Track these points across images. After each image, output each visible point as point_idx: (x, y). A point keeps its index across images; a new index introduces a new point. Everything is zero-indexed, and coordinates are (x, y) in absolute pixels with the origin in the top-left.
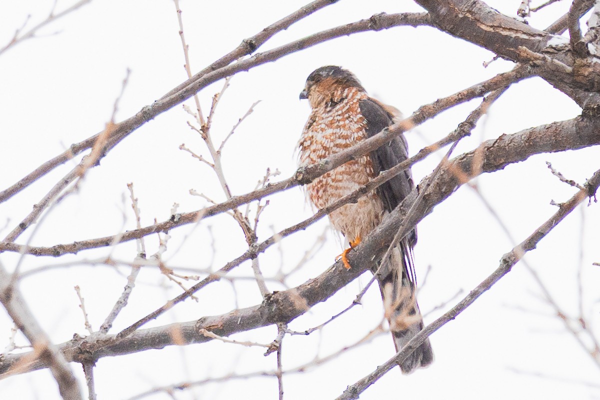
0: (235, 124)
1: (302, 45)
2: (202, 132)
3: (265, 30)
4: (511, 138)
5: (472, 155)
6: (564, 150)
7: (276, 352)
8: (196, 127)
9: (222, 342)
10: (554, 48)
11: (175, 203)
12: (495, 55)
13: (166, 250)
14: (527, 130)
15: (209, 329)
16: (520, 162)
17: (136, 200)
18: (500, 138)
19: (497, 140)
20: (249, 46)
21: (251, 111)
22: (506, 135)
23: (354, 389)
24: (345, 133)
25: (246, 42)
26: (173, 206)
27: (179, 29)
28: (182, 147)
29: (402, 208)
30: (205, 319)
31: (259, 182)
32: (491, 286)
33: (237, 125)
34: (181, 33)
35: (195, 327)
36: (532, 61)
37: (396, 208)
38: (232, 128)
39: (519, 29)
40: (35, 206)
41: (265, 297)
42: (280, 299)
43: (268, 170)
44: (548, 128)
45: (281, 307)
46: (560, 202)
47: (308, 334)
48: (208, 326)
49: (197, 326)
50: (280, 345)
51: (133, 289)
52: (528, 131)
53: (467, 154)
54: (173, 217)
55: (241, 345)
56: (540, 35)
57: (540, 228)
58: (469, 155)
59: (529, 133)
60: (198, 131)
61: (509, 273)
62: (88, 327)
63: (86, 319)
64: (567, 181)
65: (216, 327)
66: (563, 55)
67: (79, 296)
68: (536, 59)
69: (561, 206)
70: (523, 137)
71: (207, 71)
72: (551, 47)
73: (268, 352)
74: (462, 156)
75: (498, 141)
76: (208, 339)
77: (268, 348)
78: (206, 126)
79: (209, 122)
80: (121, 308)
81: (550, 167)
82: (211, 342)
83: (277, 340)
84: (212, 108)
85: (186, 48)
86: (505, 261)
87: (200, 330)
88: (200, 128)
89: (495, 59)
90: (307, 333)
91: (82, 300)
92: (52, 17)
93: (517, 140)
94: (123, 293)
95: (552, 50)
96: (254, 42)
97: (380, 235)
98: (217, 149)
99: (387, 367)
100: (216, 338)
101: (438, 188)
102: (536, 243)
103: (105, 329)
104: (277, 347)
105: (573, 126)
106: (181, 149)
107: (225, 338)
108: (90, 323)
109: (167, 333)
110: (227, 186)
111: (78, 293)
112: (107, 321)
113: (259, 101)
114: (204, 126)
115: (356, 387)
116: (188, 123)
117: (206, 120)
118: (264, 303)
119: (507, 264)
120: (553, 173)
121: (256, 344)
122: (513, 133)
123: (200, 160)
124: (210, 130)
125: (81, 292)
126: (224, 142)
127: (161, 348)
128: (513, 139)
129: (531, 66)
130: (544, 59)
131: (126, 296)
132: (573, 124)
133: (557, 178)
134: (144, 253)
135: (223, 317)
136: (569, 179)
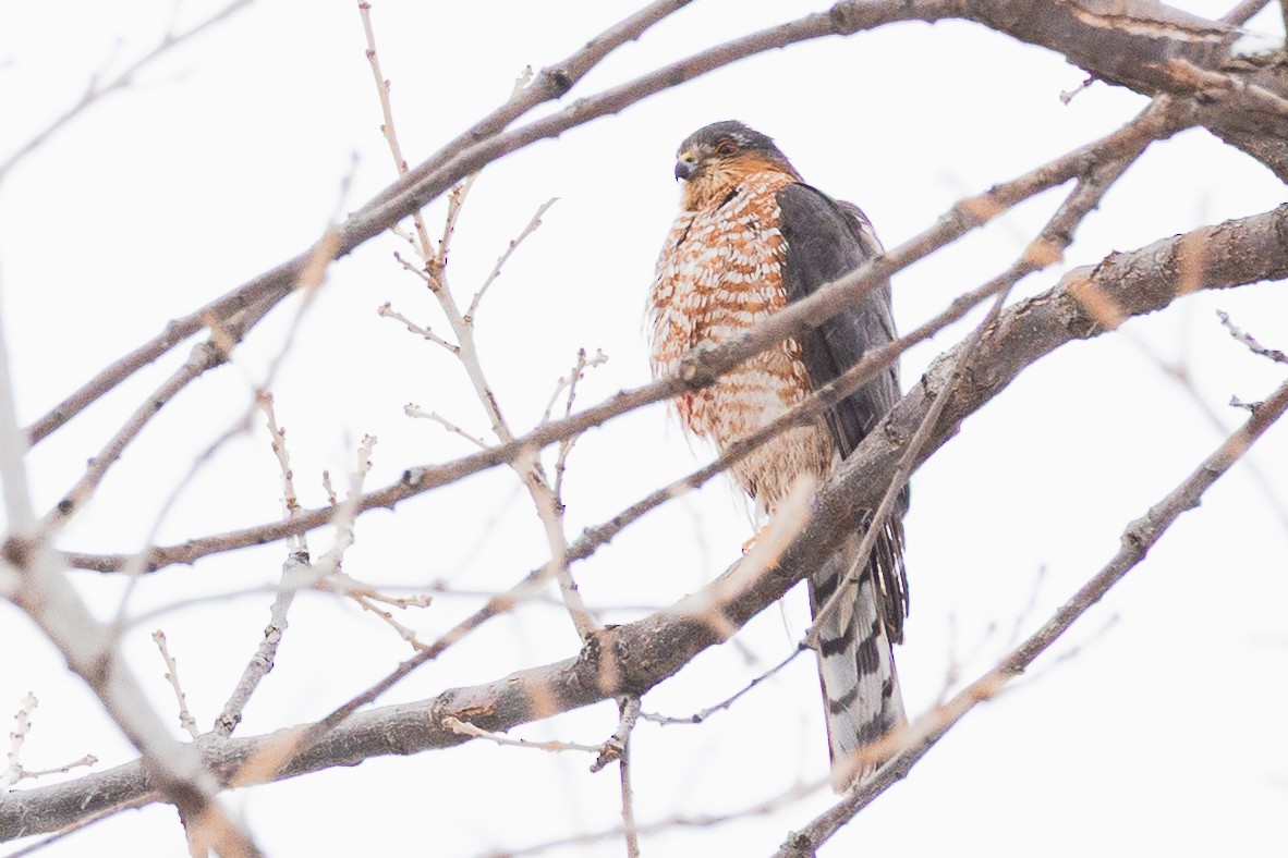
0: (503, 254)
1: (677, 76)
2: (427, 275)
3: (590, 45)
4: (1131, 261)
5: (1045, 302)
6: (1255, 282)
7: (618, 761)
8: (414, 264)
9: (495, 743)
10: (1249, 60)
11: (367, 436)
12: (1087, 76)
13: (352, 542)
14: (1167, 239)
15: (463, 717)
16: (1154, 313)
17: (282, 433)
18: (1107, 262)
19: (1100, 265)
20: (554, 83)
21: (537, 222)
22: (1118, 253)
23: (803, 838)
24: (742, 259)
25: (550, 75)
26: (363, 442)
27: (366, 46)
28: (385, 309)
29: (889, 427)
30: (452, 695)
31: (562, 380)
32: (1102, 594)
33: (507, 255)
34: (371, 54)
35: (429, 712)
36: (1201, 90)
37: (876, 427)
38: (496, 263)
39: (1168, 21)
40: (91, 462)
41: (586, 638)
42: (621, 641)
43: (582, 353)
44: (1213, 235)
45: (624, 662)
46: (1253, 400)
47: (700, 720)
48: (460, 710)
49: (436, 711)
50: (626, 746)
51: (285, 633)
52: (1169, 245)
53: (1033, 300)
54: (407, 475)
55: (538, 750)
56: (1216, 32)
57: (1209, 461)
58: (1038, 303)
59: (1171, 248)
60: (419, 273)
61: (1141, 565)
62: (186, 723)
63: (182, 705)
64: (1265, 352)
65: (478, 712)
66: (1271, 76)
67: (165, 654)
68: (1210, 85)
69: (1253, 408)
70: (1158, 256)
71: (462, 143)
72: (1243, 58)
73: (600, 764)
74: (1023, 306)
75: (1103, 267)
76: (462, 738)
77: (598, 754)
78: (437, 261)
79: (444, 251)
80: (260, 676)
81: (1225, 321)
82: (468, 744)
83: (619, 735)
84: (449, 220)
85: (384, 87)
86: (1133, 538)
87: (443, 721)
88: (424, 266)
89: (1086, 83)
90: (697, 719)
91: (171, 662)
92: (170, 41)
93: (1147, 264)
94: (262, 644)
95: (1243, 65)
96: (566, 73)
97: (843, 489)
98: (463, 311)
99: (876, 786)
100: (480, 736)
101: (969, 379)
102: (1200, 494)
103: (228, 724)
104: (620, 751)
105: (1271, 228)
106: (382, 314)
107: (499, 735)
108: (192, 714)
109: (369, 728)
110: (490, 394)
111: (161, 649)
112: (229, 708)
113: (555, 200)
114: (431, 262)
115: (807, 835)
116: (396, 255)
117: (436, 248)
118: (586, 655)
119: (1136, 544)
120: (1234, 335)
121: (573, 746)
122: (1134, 249)
123: (427, 338)
124: (447, 268)
125: (169, 644)
126: (478, 296)
127: (357, 764)
128: (1136, 262)
129: (1200, 101)
130: (1229, 85)
131: (271, 650)
132: (1271, 223)
133: (1245, 348)
134: (304, 551)
135: (494, 688)
136: (1271, 348)
